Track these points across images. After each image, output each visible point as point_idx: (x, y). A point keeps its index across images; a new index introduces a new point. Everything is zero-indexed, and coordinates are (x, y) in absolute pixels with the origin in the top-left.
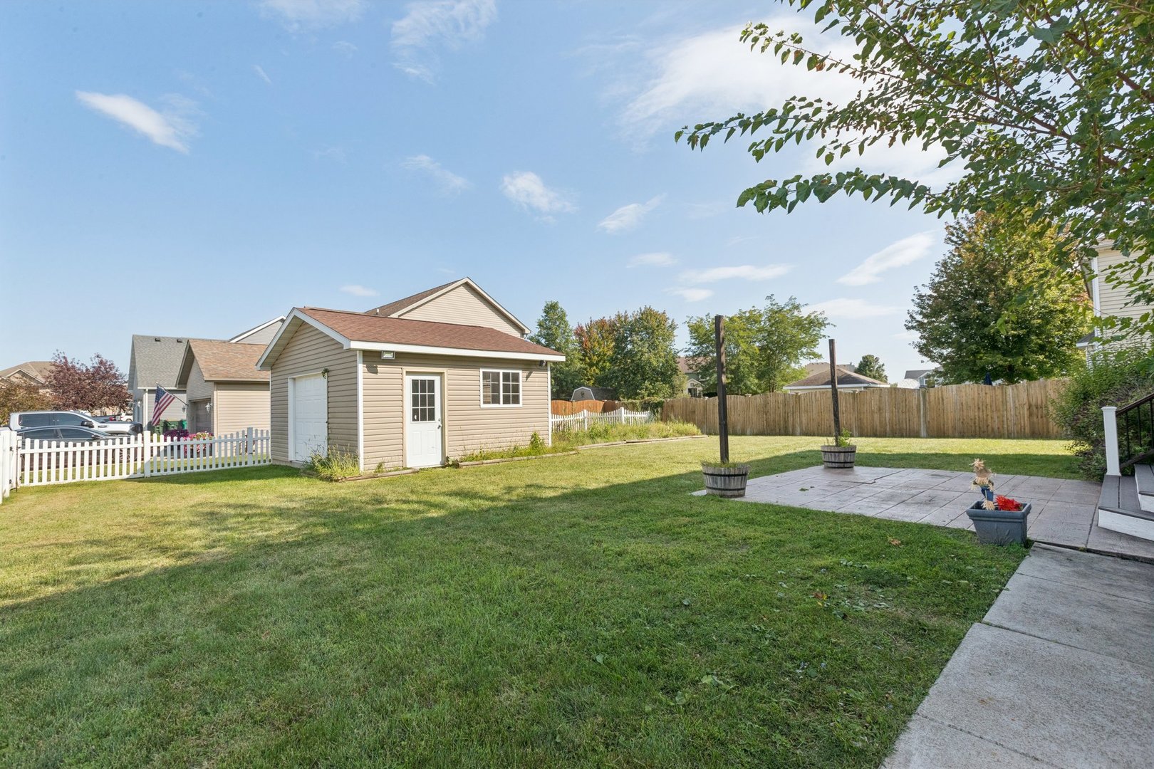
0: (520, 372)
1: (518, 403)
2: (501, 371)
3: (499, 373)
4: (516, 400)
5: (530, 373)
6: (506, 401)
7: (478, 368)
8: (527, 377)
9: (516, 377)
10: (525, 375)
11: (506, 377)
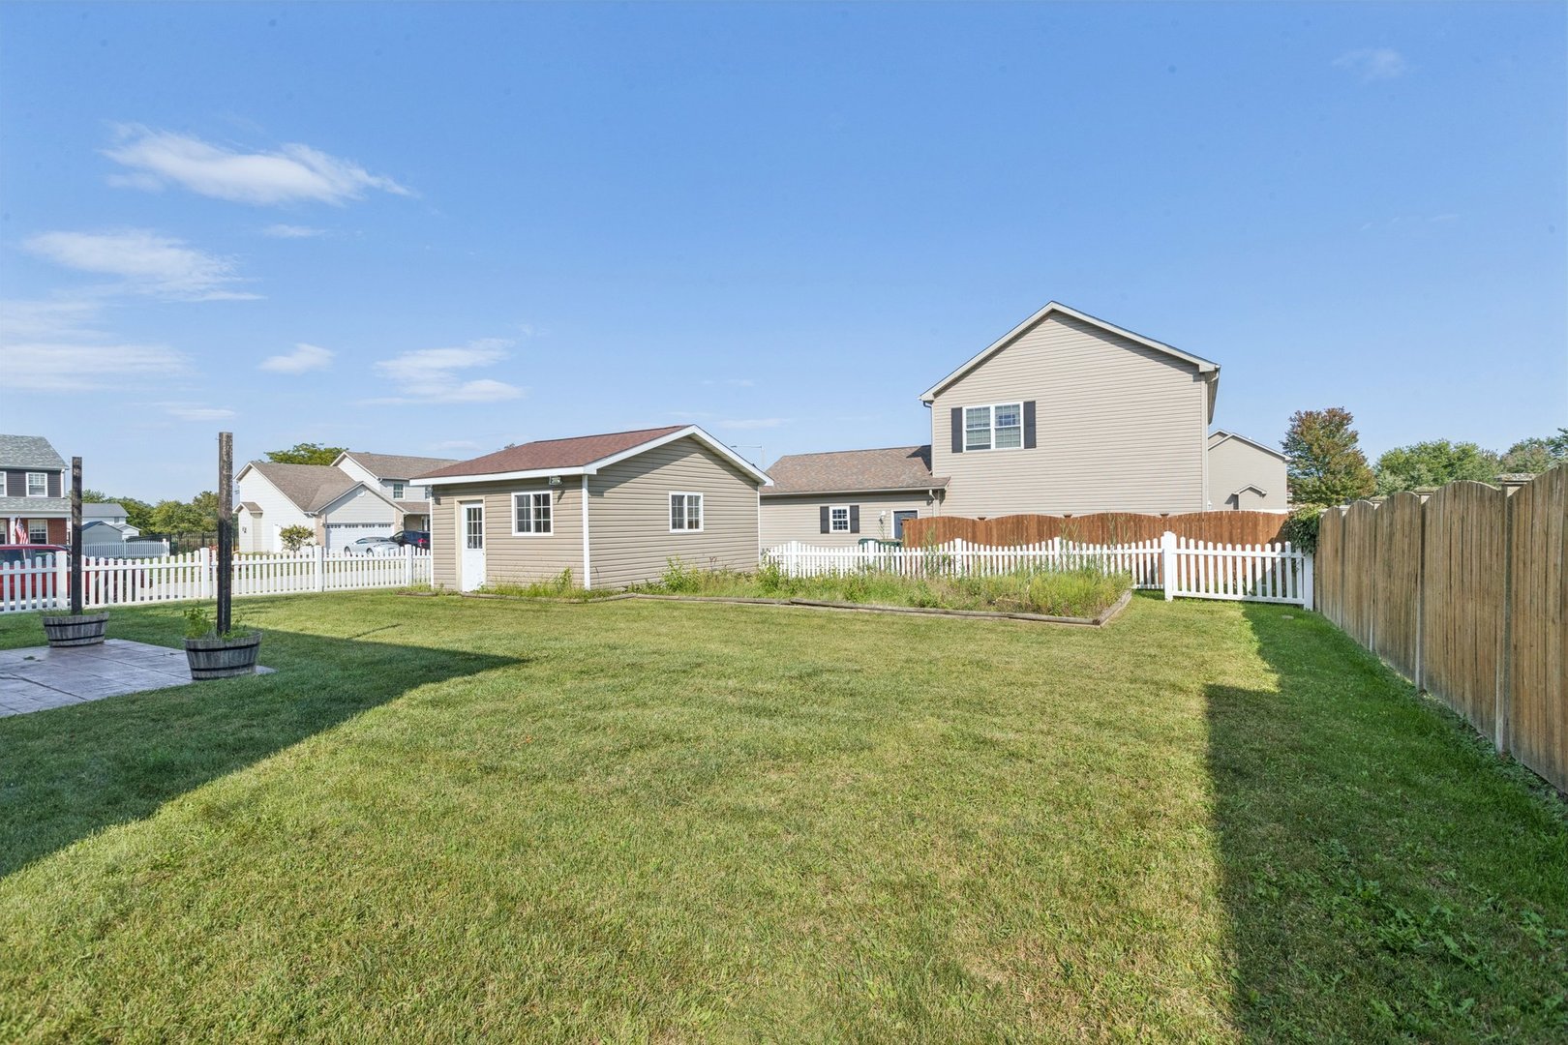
0: (550, 492)
1: (549, 531)
2: (532, 494)
3: (529, 496)
4: (547, 528)
5: (563, 493)
6: (538, 530)
7: (510, 492)
8: (560, 498)
9: (546, 498)
10: (557, 495)
11: (537, 498)
